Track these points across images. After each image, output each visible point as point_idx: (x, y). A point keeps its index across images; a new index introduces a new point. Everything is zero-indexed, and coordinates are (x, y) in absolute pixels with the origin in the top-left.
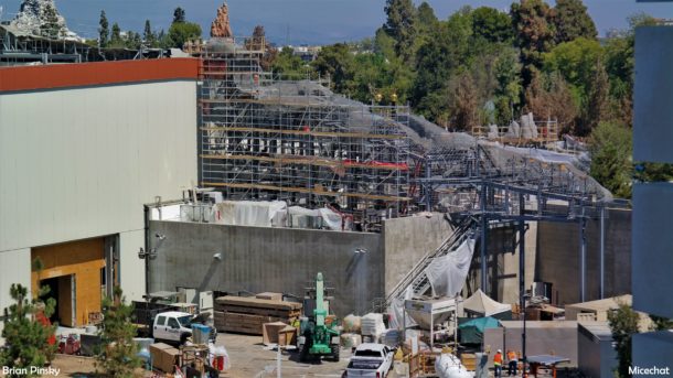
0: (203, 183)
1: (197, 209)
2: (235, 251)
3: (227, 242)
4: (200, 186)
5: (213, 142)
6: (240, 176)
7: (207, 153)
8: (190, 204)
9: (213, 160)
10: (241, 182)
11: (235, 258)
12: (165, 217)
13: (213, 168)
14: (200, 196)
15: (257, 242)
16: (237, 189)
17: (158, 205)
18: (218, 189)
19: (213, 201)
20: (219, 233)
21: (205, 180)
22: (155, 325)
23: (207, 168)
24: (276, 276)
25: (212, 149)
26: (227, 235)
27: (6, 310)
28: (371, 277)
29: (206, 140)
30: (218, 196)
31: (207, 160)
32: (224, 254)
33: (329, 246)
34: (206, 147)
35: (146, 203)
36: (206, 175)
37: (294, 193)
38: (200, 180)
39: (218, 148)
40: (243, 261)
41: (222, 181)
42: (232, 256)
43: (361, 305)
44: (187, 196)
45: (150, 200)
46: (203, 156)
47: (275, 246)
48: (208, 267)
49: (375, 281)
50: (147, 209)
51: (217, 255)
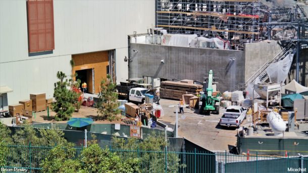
0: (158, 26)
1: (154, 38)
2: (171, 58)
3: (167, 54)
4: (156, 27)
5: (163, 5)
6: (176, 22)
7: (160, 10)
8: (151, 35)
9: (163, 14)
10: (176, 25)
11: (171, 63)
12: (138, 42)
13: (163, 18)
14: (156, 32)
15: (182, 54)
16: (174, 29)
17: (135, 36)
18: (165, 28)
19: (162, 34)
20: (163, 50)
21: (159, 24)
22: (130, 94)
23: (160, 18)
24: (191, 72)
25: (163, 8)
26: (167, 51)
27: (55, 84)
28: (238, 73)
29: (160, 4)
30: (165, 31)
31: (160, 14)
32: (166, 60)
33: (217, 57)
34: (160, 7)
35: (129, 34)
36: (159, 21)
37: (202, 31)
38: (156, 24)
39: (166, 8)
40: (175, 64)
41: (167, 24)
42: (169, 61)
43: (233, 86)
44: (150, 32)
45: (131, 33)
46: (158, 12)
47: (190, 57)
48: (158, 66)
49: (240, 75)
50: (129, 38)
51: (162, 61)
